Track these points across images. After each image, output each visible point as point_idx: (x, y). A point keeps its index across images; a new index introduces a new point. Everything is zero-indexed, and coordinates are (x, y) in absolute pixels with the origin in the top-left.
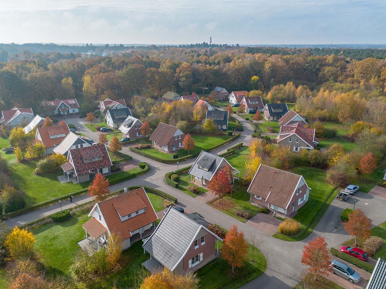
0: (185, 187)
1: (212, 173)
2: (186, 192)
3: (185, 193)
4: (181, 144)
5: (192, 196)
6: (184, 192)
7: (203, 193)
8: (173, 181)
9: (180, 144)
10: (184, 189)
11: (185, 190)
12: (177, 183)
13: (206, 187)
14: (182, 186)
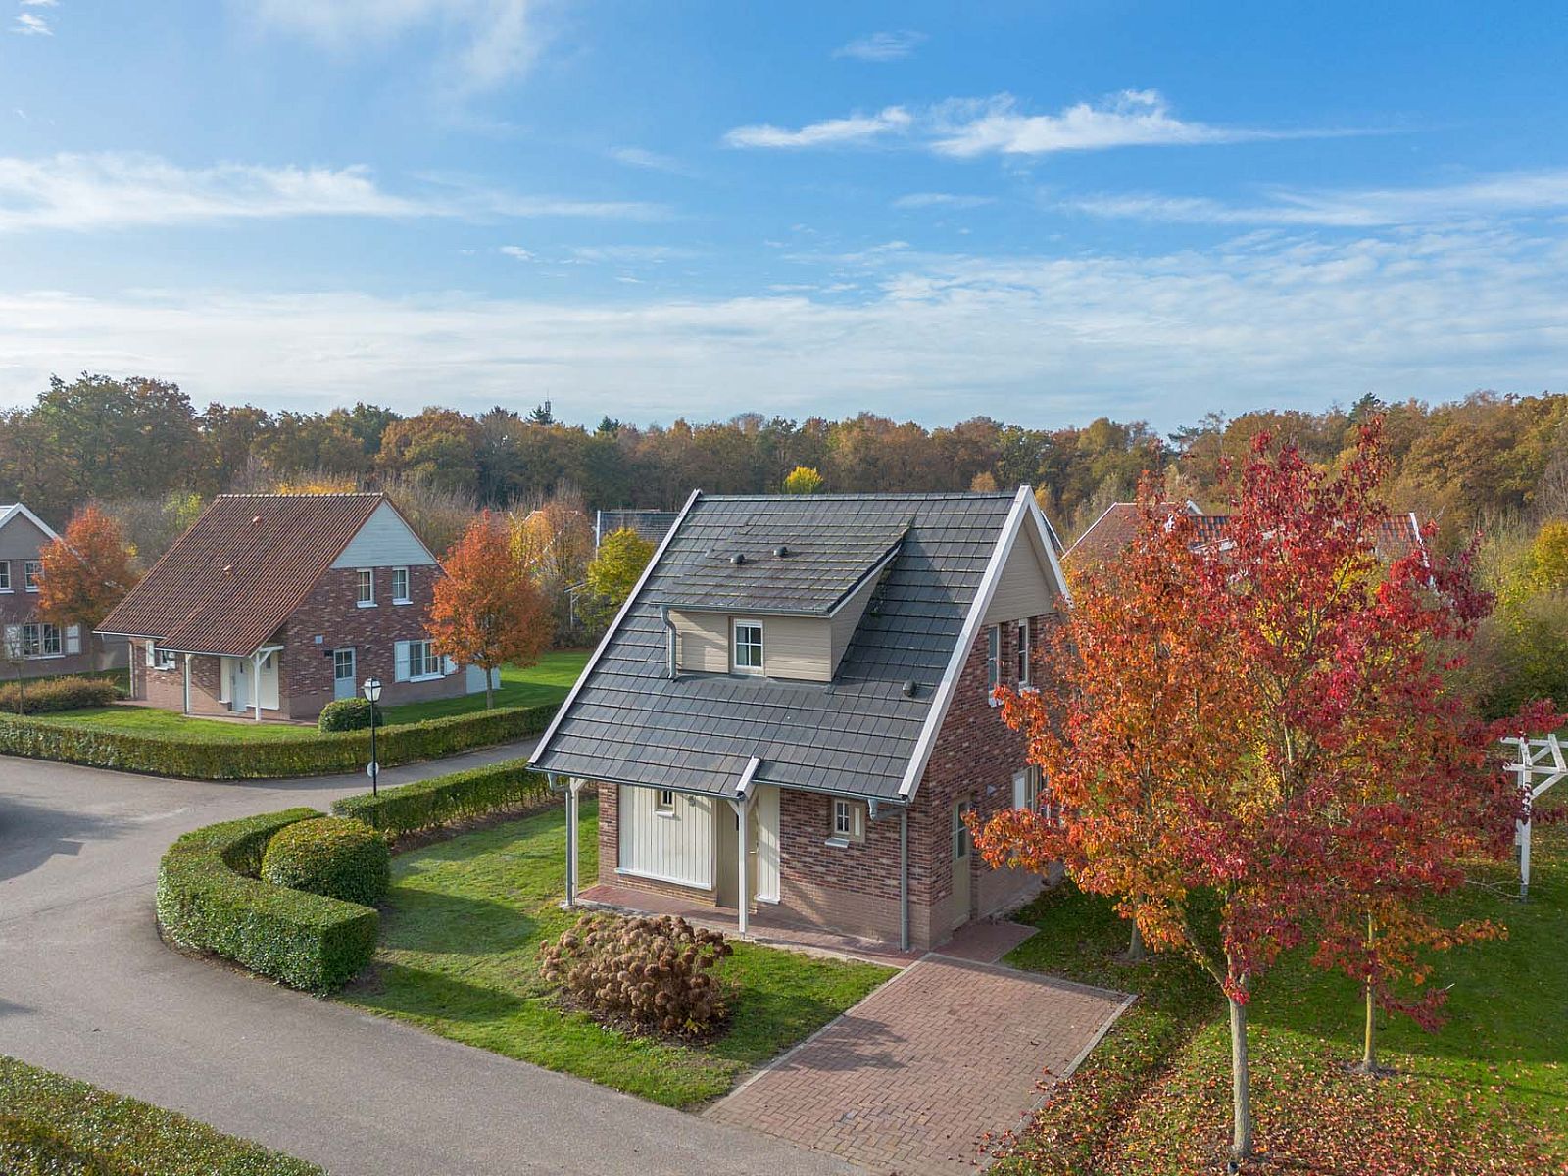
0: (486, 970)
1: (914, 692)
2: (509, 1028)
3: (494, 1047)
4: (415, 651)
5: (645, 1089)
6: (472, 1030)
7: (820, 1013)
8: (284, 892)
9: (402, 650)
10: (471, 990)
11: (497, 1005)
12: (353, 911)
13: (813, 937)
14: (448, 963)
